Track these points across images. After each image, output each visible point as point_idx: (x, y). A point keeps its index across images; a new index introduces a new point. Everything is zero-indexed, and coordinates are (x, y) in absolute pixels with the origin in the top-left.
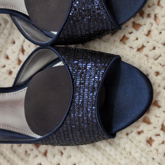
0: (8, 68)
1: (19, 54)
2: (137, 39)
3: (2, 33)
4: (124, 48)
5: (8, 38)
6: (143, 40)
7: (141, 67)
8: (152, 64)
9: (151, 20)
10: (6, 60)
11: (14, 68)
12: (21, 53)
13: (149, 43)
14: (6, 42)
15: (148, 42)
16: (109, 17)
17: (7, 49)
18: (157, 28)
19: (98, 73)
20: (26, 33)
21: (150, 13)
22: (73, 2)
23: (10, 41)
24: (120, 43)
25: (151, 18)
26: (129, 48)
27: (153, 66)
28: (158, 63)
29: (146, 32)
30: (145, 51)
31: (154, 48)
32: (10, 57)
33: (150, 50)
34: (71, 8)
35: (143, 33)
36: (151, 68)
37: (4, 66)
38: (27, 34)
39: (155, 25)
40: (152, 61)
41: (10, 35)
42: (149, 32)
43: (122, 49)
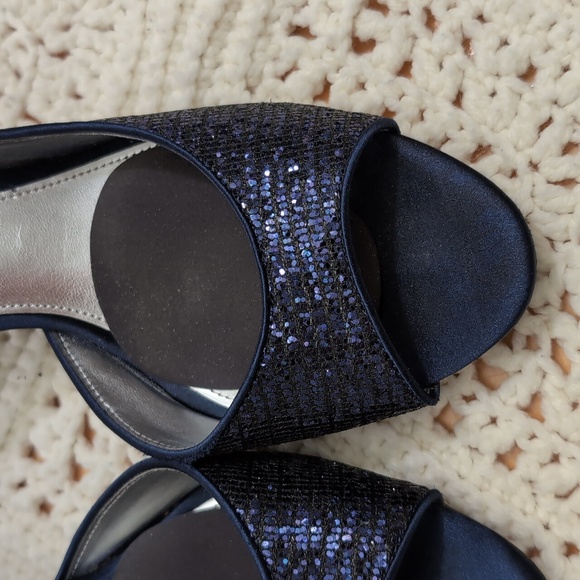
0: (33, 491)
1: (73, 446)
2: (494, 421)
3: (13, 366)
4: (448, 448)
5: (33, 384)
6: (513, 427)
7: (510, 523)
8: (549, 513)
9: (542, 359)
10: (27, 462)
11: (59, 492)
12: (81, 440)
13: (535, 440)
14: (28, 400)
15: (533, 437)
16: (397, 371)
17: (32, 424)
18: (563, 389)
19: (365, 571)
20: (101, 400)
21: (537, 332)
22: (271, 323)
23: (40, 395)
24: (433, 429)
25: (540, 354)
26: (468, 451)
27: (553, 521)
28: (572, 511)
29: (523, 398)
30: (525, 465)
31: (555, 459)
32: (42, 452)
33: (543, 465)
34: (264, 345)
35: (513, 401)
36: (547, 527)
37: (22, 485)
38: (107, 405)
39: (554, 377)
40: (547, 502)
41: (40, 375)
42: (535, 397)
43: (441, 452)
